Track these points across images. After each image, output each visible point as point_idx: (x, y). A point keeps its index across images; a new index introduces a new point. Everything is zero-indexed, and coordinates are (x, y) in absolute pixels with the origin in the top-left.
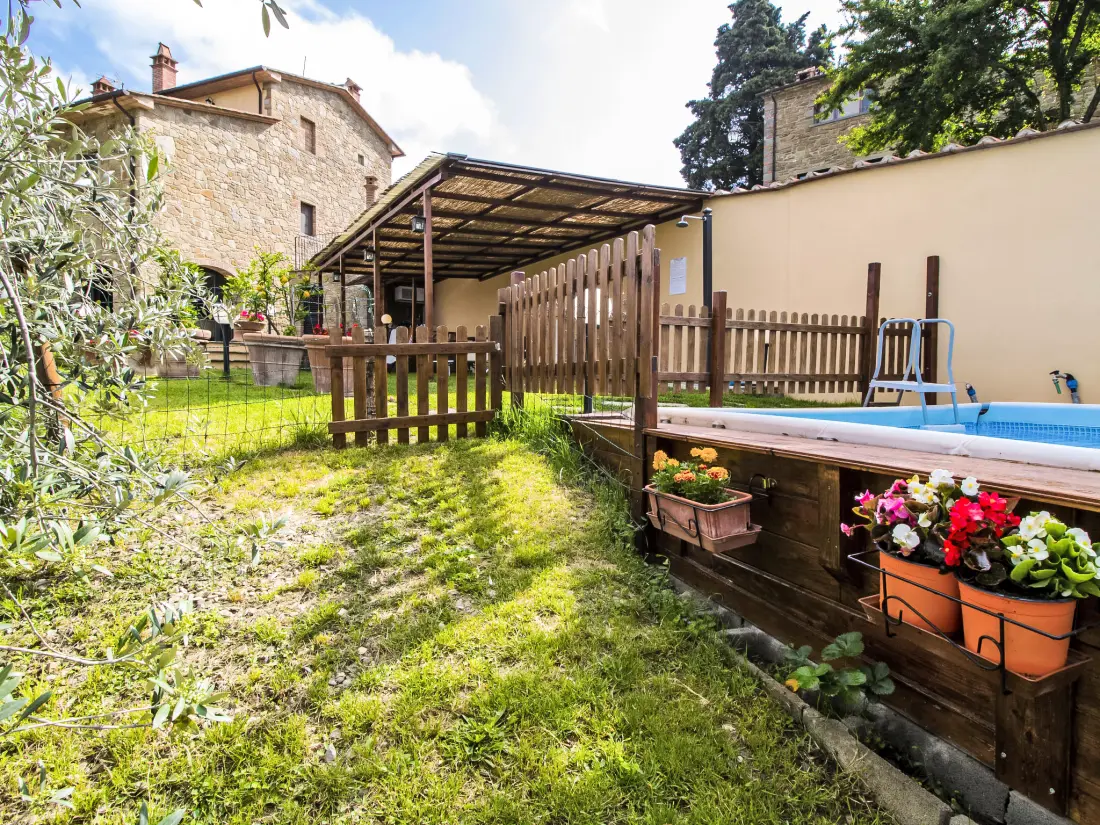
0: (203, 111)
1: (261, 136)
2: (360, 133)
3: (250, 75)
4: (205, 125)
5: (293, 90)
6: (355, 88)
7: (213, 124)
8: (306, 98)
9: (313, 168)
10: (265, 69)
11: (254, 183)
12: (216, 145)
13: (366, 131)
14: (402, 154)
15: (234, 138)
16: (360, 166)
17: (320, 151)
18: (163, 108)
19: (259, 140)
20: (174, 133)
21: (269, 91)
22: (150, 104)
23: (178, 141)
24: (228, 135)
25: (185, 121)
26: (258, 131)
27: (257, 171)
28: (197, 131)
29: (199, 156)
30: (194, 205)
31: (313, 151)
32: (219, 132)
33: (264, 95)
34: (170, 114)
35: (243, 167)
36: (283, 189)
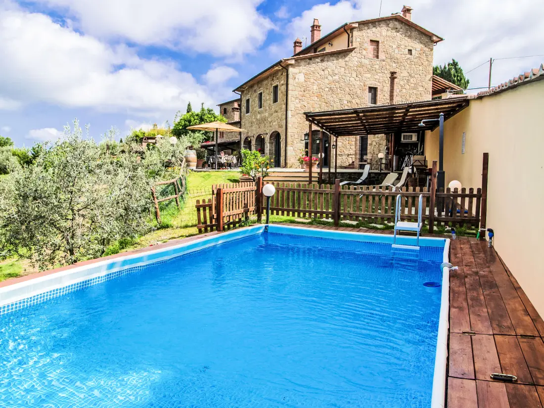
0: (317, 57)
1: (347, 59)
2: (410, 37)
3: (343, 29)
4: (318, 62)
5: (366, 28)
6: (407, 10)
7: (322, 61)
8: (374, 29)
9: (377, 67)
10: (348, 24)
11: (342, 84)
12: (323, 70)
13: (414, 34)
14: (442, 40)
15: (333, 65)
16: (410, 56)
17: (382, 56)
18: (299, 61)
19: (346, 61)
20: (304, 71)
21: (352, 33)
22: (293, 62)
23: (306, 74)
24: (329, 63)
25: (309, 64)
26: (345, 56)
27: (344, 77)
28: (316, 67)
29: (315, 78)
30: (311, 102)
31: (377, 57)
32: (325, 64)
33: (350, 36)
34: (303, 63)
35: (336, 77)
36: (358, 83)
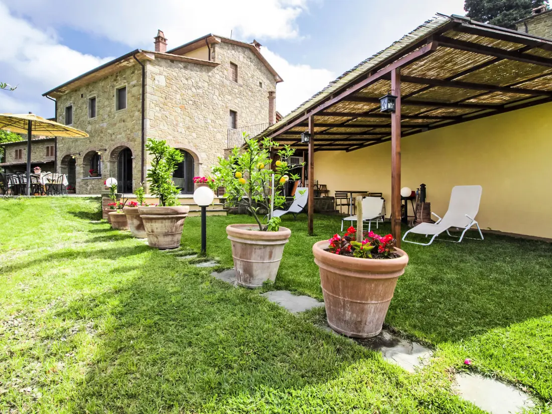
0: (181, 61)
1: (210, 74)
2: (260, 70)
3: (204, 41)
4: (181, 68)
5: (226, 47)
6: (258, 45)
7: (185, 68)
8: (233, 52)
9: (237, 91)
10: (212, 35)
11: (206, 100)
12: (187, 79)
13: (263, 68)
14: (282, 81)
15: (196, 76)
16: (260, 88)
17: (240, 81)
18: (159, 59)
19: (209, 76)
20: (165, 73)
21: (214, 48)
22: (153, 57)
23: (167, 78)
24: (193, 73)
25: (171, 66)
26: (209, 71)
27: (207, 93)
28: (177, 72)
29: (178, 86)
30: (174, 114)
31: (236, 81)
32: (188, 72)
33: (212, 51)
34: (163, 63)
35: (200, 91)
36: (221, 103)
